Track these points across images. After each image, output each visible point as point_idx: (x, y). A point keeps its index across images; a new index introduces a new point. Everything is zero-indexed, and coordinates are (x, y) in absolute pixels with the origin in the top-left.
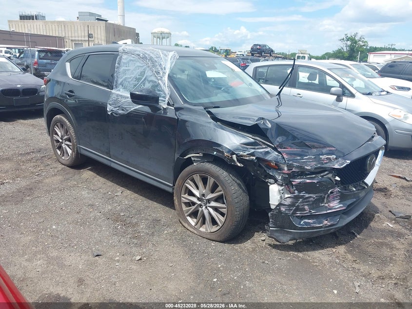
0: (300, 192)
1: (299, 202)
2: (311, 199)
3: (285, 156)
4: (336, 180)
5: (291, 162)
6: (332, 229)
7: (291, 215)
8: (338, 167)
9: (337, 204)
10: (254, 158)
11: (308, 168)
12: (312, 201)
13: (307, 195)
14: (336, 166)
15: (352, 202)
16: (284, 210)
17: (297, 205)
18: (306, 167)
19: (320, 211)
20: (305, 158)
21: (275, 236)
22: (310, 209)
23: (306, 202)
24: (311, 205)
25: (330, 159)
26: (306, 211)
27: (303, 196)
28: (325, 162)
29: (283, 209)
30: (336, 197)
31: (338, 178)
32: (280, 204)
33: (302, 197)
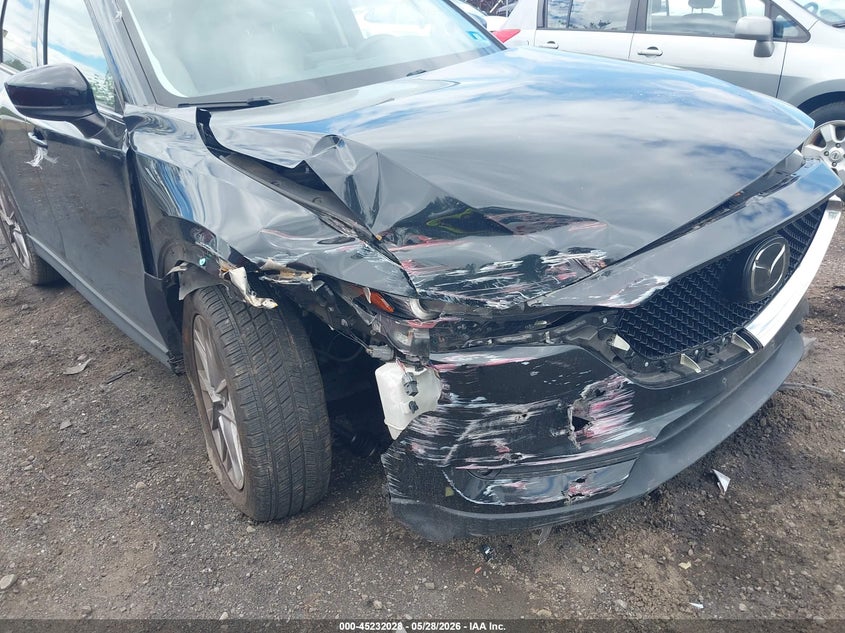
0: (466, 397)
1: (469, 429)
2: (512, 418)
3: (413, 272)
4: (616, 350)
5: (433, 291)
6: (603, 506)
7: (447, 469)
8: (622, 304)
9: (620, 428)
10: (309, 277)
11: (497, 305)
12: (516, 424)
13: (495, 409)
14: (615, 301)
15: (680, 415)
16: (421, 451)
17: (462, 437)
18: (490, 303)
19: (550, 456)
20: (484, 270)
21: (408, 522)
22: (514, 448)
23: (495, 428)
24: (515, 435)
25: (582, 264)
26: (498, 454)
27: (479, 410)
28: (565, 277)
29: (419, 449)
30: (617, 404)
31: (620, 343)
32: (408, 433)
33: (476, 414)
